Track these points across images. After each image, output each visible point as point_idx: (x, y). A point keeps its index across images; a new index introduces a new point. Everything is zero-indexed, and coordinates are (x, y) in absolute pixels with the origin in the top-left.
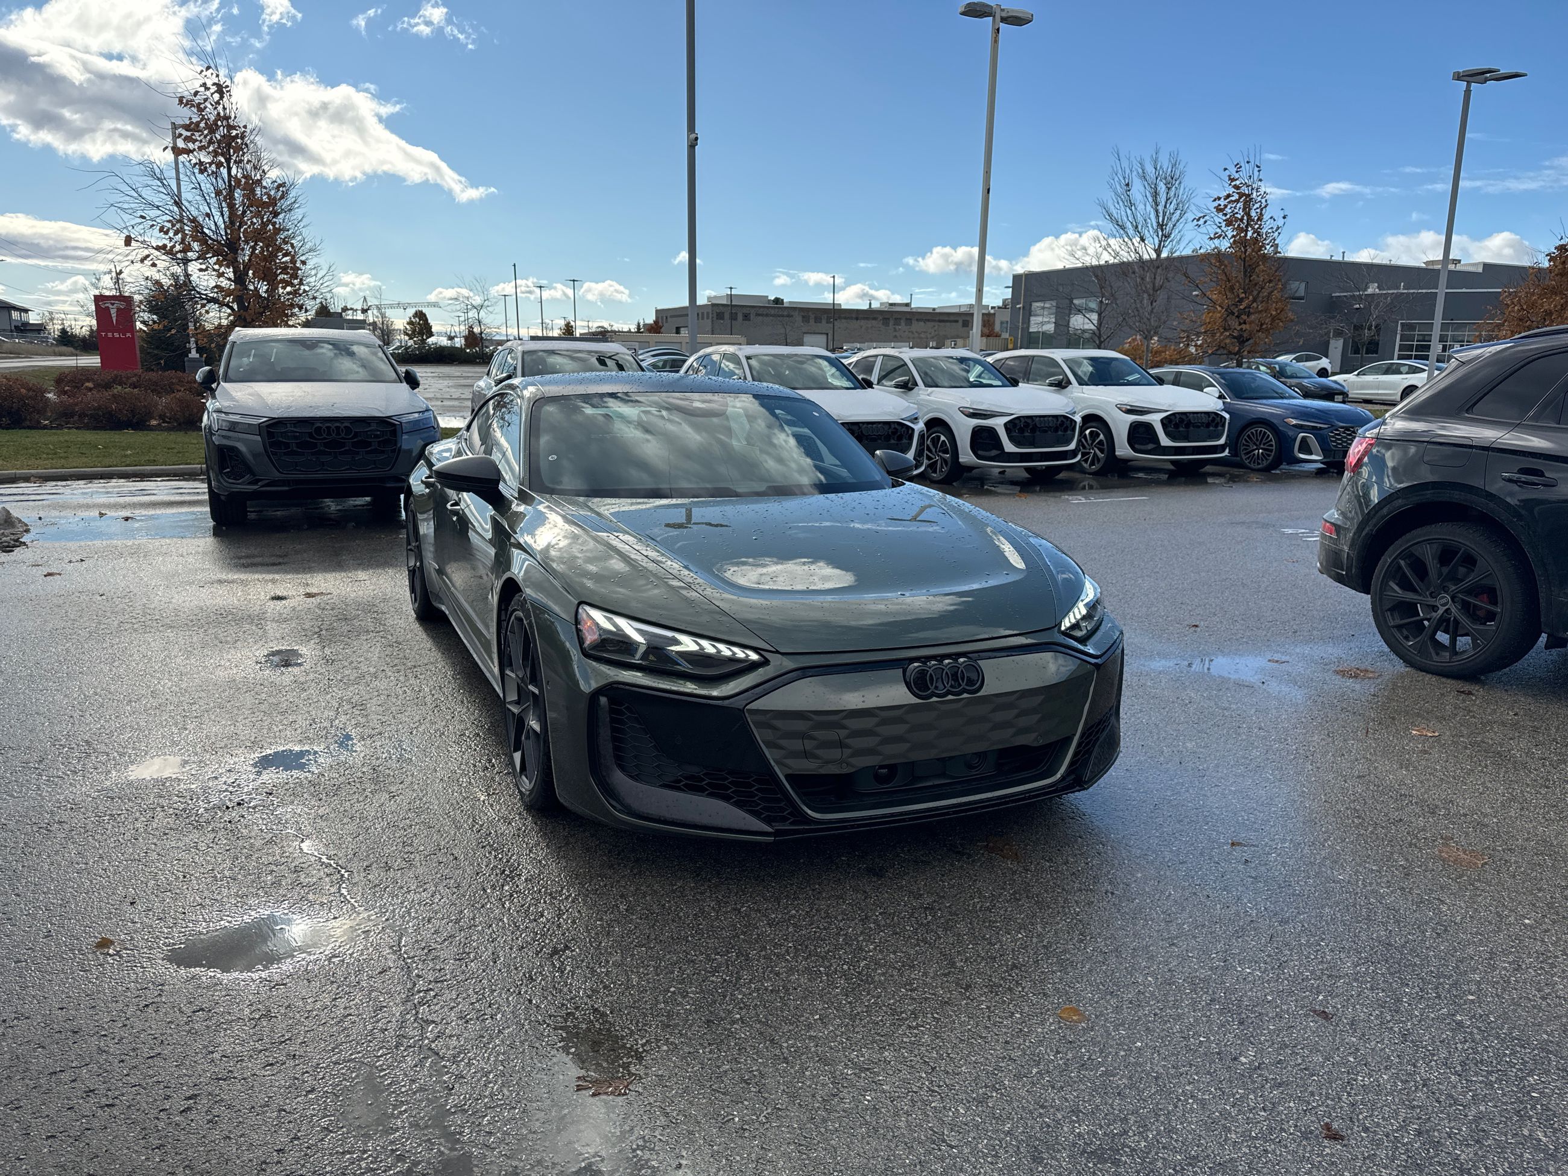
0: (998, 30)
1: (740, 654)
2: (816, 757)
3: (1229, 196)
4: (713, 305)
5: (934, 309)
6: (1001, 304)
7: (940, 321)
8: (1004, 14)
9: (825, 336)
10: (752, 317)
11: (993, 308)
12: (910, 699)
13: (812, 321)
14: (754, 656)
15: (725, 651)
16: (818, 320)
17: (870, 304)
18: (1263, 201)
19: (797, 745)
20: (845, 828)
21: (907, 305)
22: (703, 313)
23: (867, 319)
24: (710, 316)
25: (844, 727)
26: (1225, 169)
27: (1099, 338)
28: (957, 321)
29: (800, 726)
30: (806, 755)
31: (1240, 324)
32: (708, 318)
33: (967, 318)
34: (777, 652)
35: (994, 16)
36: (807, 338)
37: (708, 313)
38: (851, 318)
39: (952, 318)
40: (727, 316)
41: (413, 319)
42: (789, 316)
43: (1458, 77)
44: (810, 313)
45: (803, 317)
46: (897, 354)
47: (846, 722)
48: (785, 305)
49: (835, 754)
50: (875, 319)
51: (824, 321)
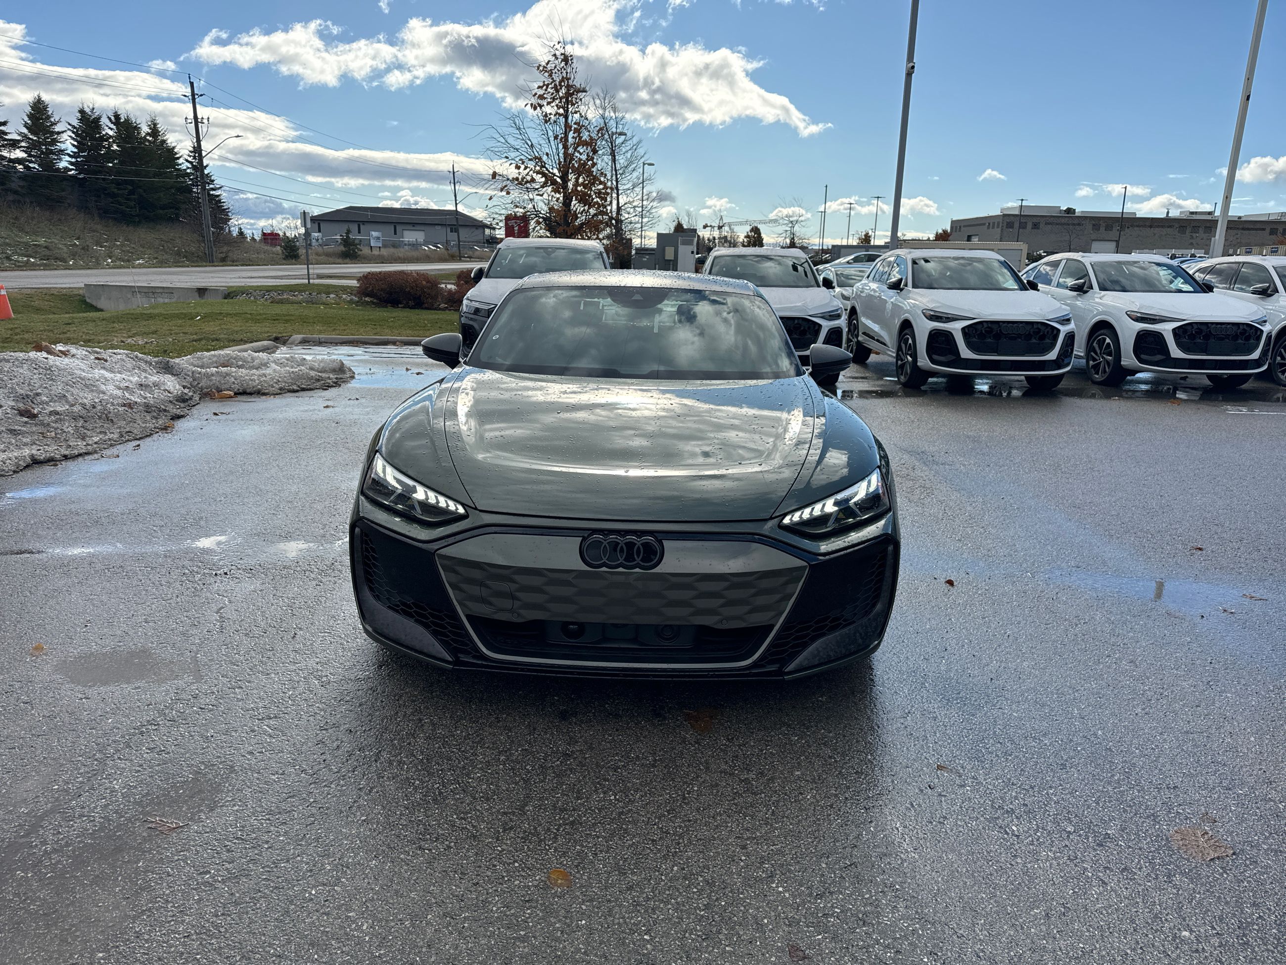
1: (452, 506)
2: (490, 604)
4: (1005, 215)
5: (1240, 217)
7: (1243, 229)
10: (1041, 225)
12: (578, 565)
13: (1102, 229)
14: (461, 510)
15: (443, 502)
16: (1109, 228)
17: (1168, 213)
19: (475, 590)
20: (516, 669)
21: (1210, 213)
22: (994, 223)
23: (1162, 227)
24: (1001, 224)
25: (514, 582)
28: (1264, 229)
29: (477, 574)
30: (483, 600)
32: (998, 227)
34: (476, 509)
36: (1095, 245)
37: (998, 223)
38: (1145, 226)
39: (1258, 226)
40: (1017, 225)
41: (750, 234)
42: (1079, 224)
44: (1101, 222)
45: (1094, 225)
46: (1079, 259)
47: (517, 577)
48: (1077, 214)
49: (507, 603)
50: (1170, 227)
51: (1116, 229)
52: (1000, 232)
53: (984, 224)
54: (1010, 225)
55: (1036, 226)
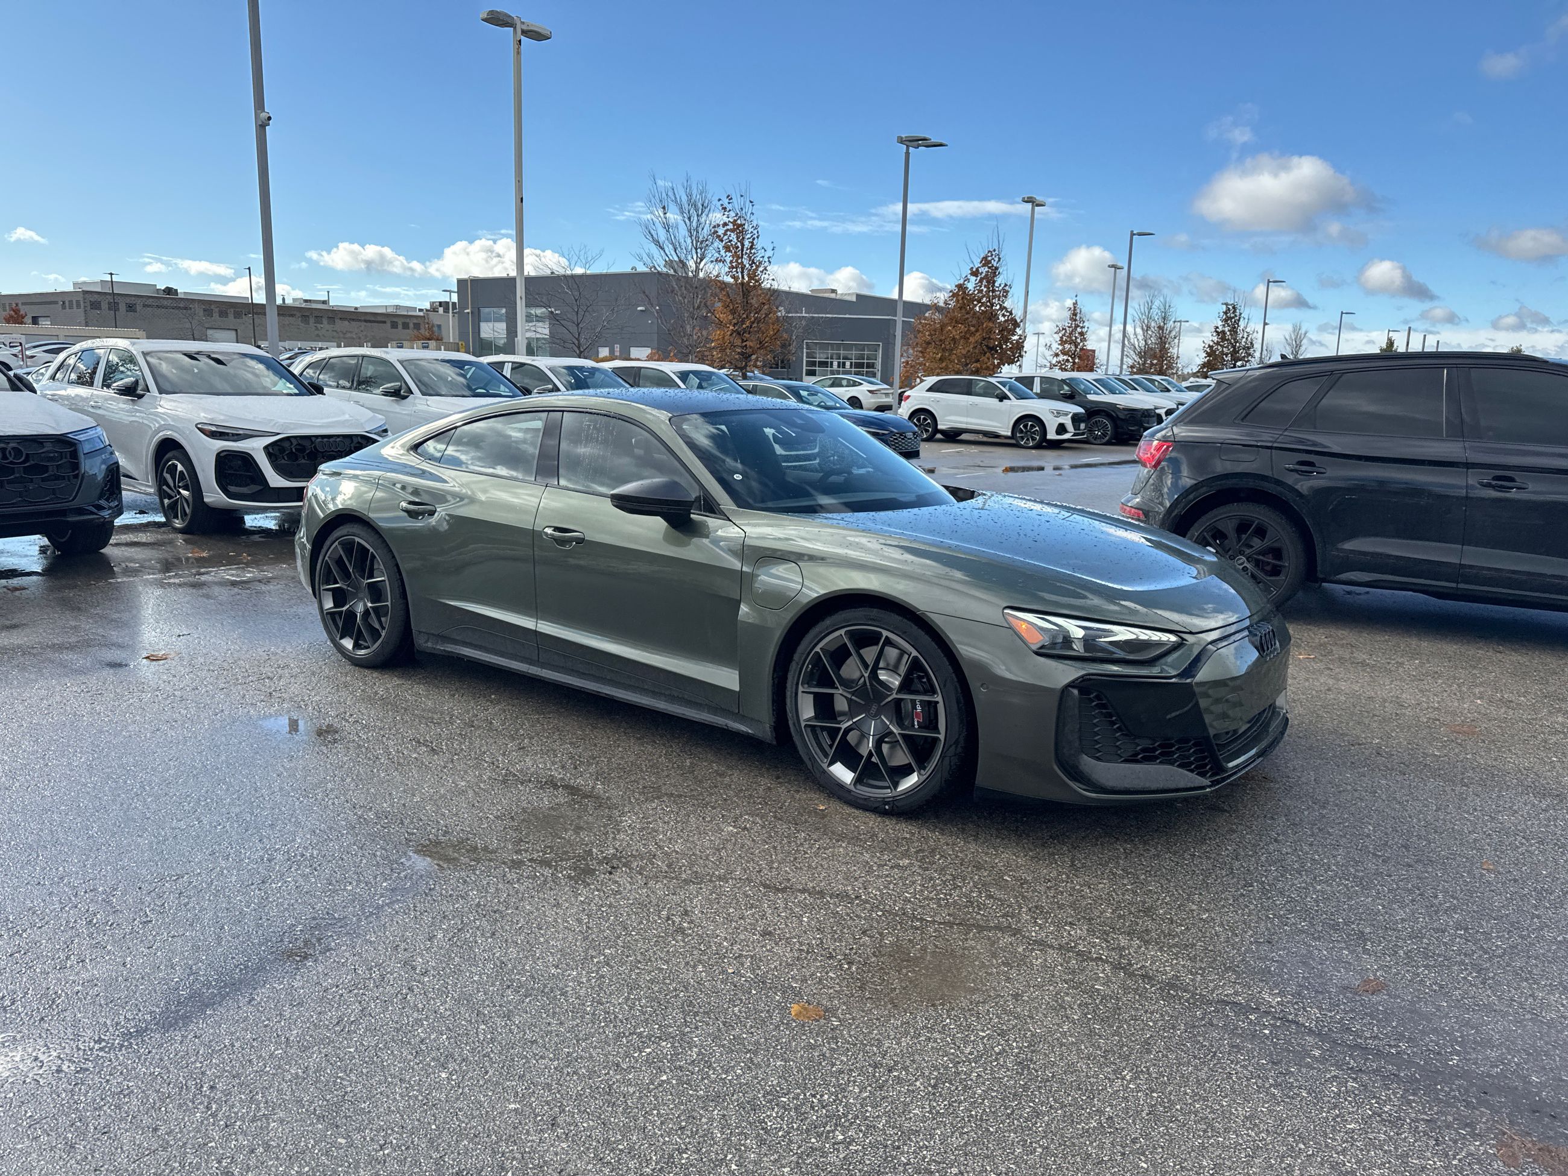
0: (520, 41)
3: (725, 224)
4: (85, 292)
5: (356, 308)
6: (428, 307)
7: (366, 321)
8: (525, 28)
9: (234, 333)
10: (138, 308)
11: (420, 310)
13: (216, 315)
14: (1173, 638)
16: (223, 314)
18: (755, 232)
21: (324, 302)
22: (71, 302)
24: (82, 303)
26: (719, 200)
27: (579, 348)
28: (385, 322)
31: (743, 341)
32: (78, 306)
33: (395, 320)
35: (515, 28)
37: (77, 302)
39: (379, 319)
40: (105, 305)
42: (186, 308)
43: (901, 141)
44: (213, 307)
45: (205, 310)
48: (179, 296)
50: (292, 315)
51: (231, 316)
52: (83, 314)
53: (56, 303)
54: (95, 305)
55: (131, 308)
